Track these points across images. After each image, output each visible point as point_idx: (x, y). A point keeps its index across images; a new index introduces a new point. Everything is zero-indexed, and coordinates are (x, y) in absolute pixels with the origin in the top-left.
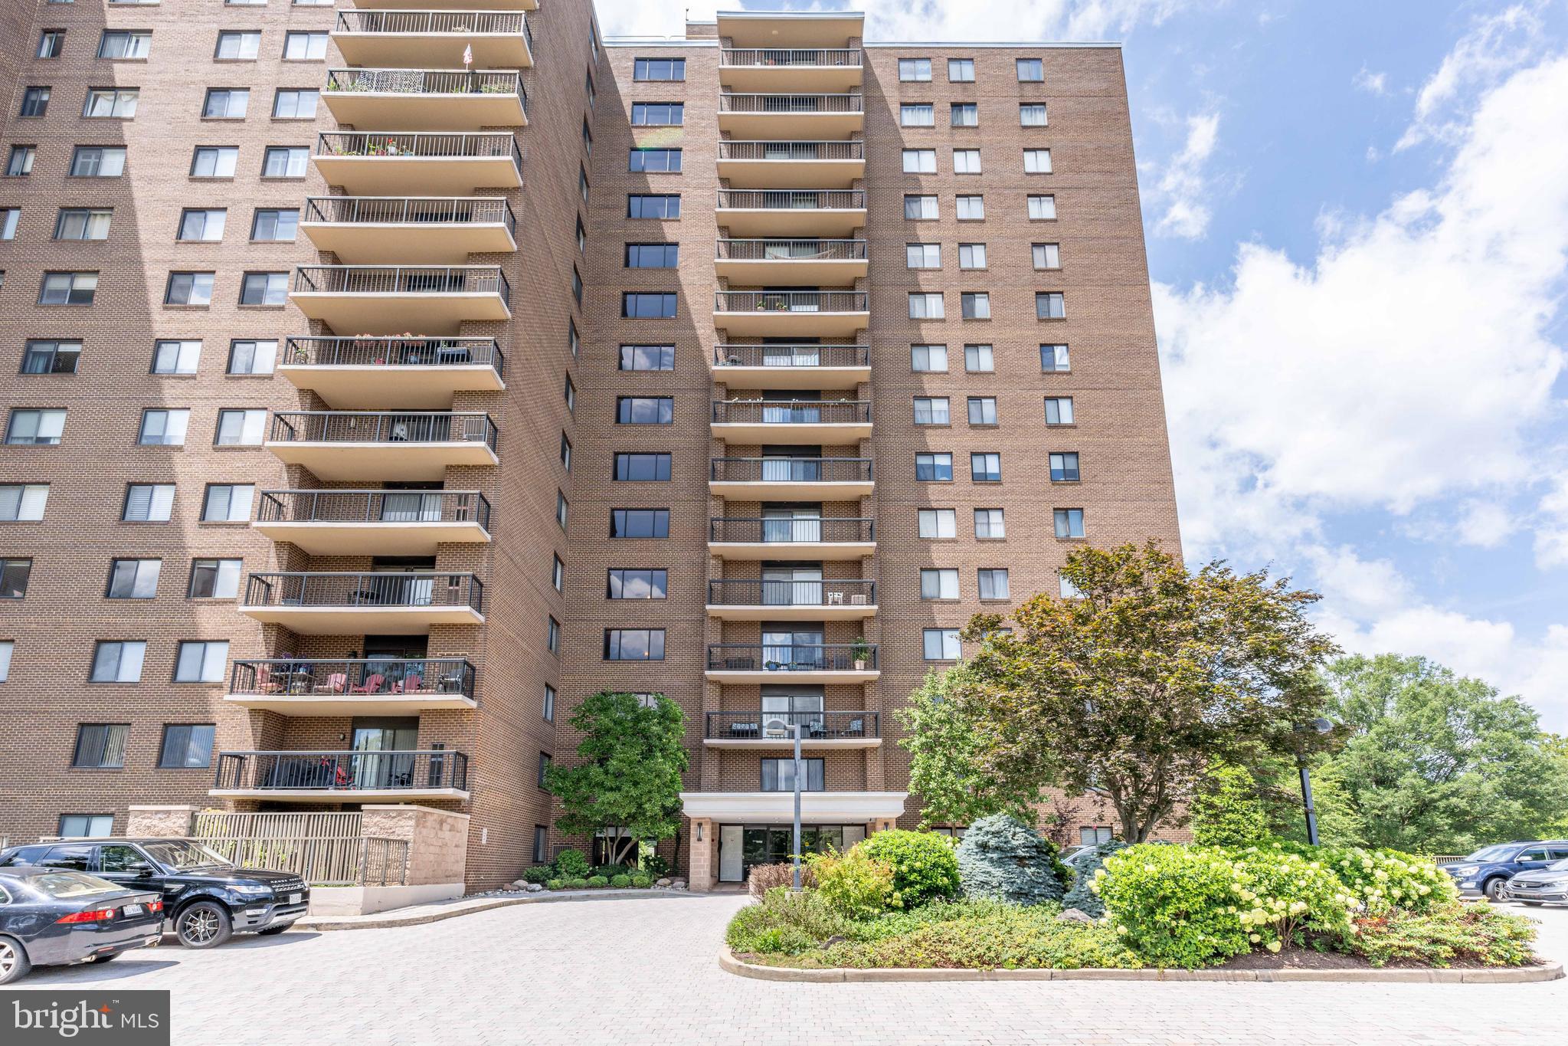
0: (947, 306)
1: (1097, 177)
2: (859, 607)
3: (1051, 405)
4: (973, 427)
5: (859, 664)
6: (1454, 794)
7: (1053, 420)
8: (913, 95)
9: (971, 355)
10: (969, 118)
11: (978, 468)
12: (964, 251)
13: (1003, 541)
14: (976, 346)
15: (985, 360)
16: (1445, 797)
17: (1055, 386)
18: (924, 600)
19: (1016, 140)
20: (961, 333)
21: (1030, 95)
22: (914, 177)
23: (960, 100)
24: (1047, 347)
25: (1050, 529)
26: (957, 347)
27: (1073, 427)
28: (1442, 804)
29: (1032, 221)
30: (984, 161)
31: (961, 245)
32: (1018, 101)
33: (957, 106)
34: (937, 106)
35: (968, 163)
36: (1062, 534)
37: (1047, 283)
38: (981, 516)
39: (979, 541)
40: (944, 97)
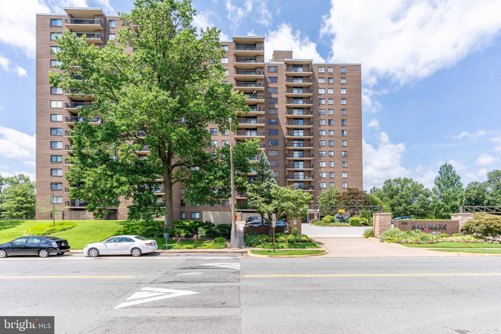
0: (326, 122)
1: (354, 95)
2: (311, 179)
3: (343, 142)
4: (330, 146)
5: (310, 189)
6: (411, 208)
7: (343, 145)
8: (321, 76)
9: (330, 132)
10: (331, 81)
11: (330, 154)
12: (329, 111)
13: (333, 167)
14: (331, 130)
15: (332, 133)
16: (410, 208)
17: (344, 138)
18: (320, 177)
19: (339, 86)
20: (328, 128)
21: (343, 76)
22: (320, 95)
23: (330, 77)
24: (343, 131)
25: (341, 165)
26: (327, 131)
27: (346, 146)
28: (409, 209)
29: (342, 105)
30: (334, 91)
31: (329, 109)
32: (341, 77)
33: (329, 78)
34: (326, 79)
35: (331, 92)
36: (343, 166)
37: (344, 118)
38: (330, 163)
39: (329, 167)
40: (328, 76)
